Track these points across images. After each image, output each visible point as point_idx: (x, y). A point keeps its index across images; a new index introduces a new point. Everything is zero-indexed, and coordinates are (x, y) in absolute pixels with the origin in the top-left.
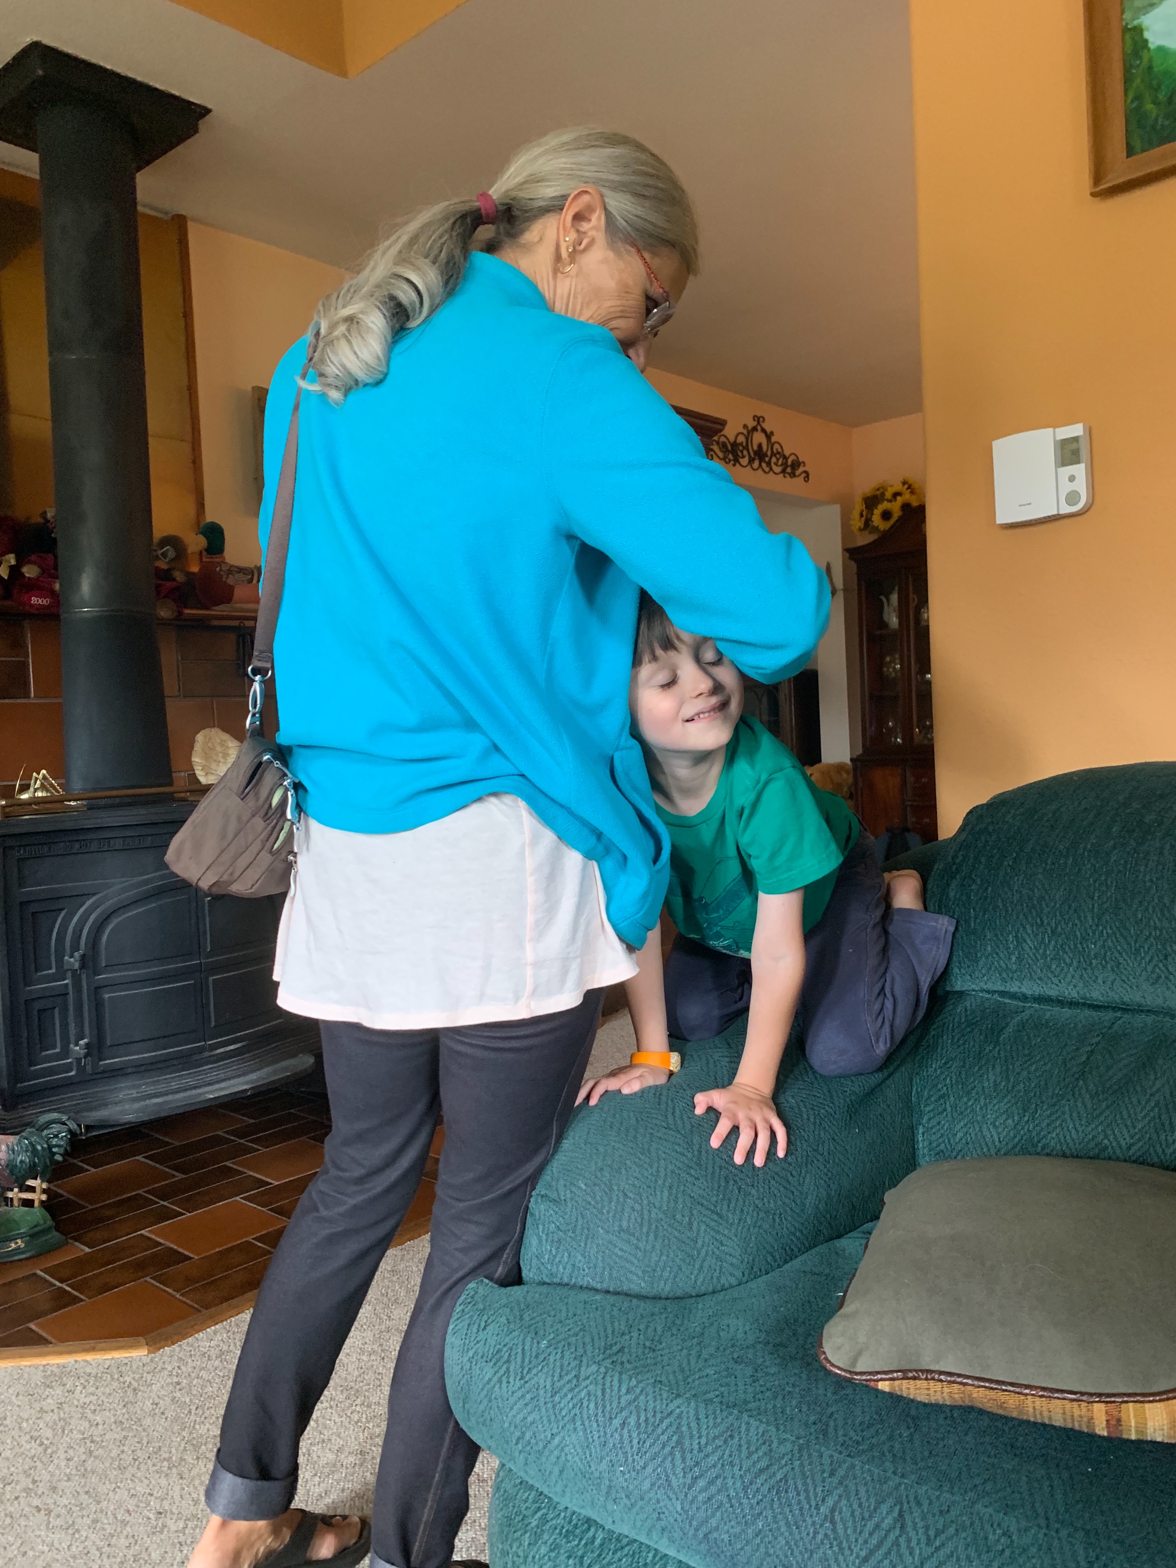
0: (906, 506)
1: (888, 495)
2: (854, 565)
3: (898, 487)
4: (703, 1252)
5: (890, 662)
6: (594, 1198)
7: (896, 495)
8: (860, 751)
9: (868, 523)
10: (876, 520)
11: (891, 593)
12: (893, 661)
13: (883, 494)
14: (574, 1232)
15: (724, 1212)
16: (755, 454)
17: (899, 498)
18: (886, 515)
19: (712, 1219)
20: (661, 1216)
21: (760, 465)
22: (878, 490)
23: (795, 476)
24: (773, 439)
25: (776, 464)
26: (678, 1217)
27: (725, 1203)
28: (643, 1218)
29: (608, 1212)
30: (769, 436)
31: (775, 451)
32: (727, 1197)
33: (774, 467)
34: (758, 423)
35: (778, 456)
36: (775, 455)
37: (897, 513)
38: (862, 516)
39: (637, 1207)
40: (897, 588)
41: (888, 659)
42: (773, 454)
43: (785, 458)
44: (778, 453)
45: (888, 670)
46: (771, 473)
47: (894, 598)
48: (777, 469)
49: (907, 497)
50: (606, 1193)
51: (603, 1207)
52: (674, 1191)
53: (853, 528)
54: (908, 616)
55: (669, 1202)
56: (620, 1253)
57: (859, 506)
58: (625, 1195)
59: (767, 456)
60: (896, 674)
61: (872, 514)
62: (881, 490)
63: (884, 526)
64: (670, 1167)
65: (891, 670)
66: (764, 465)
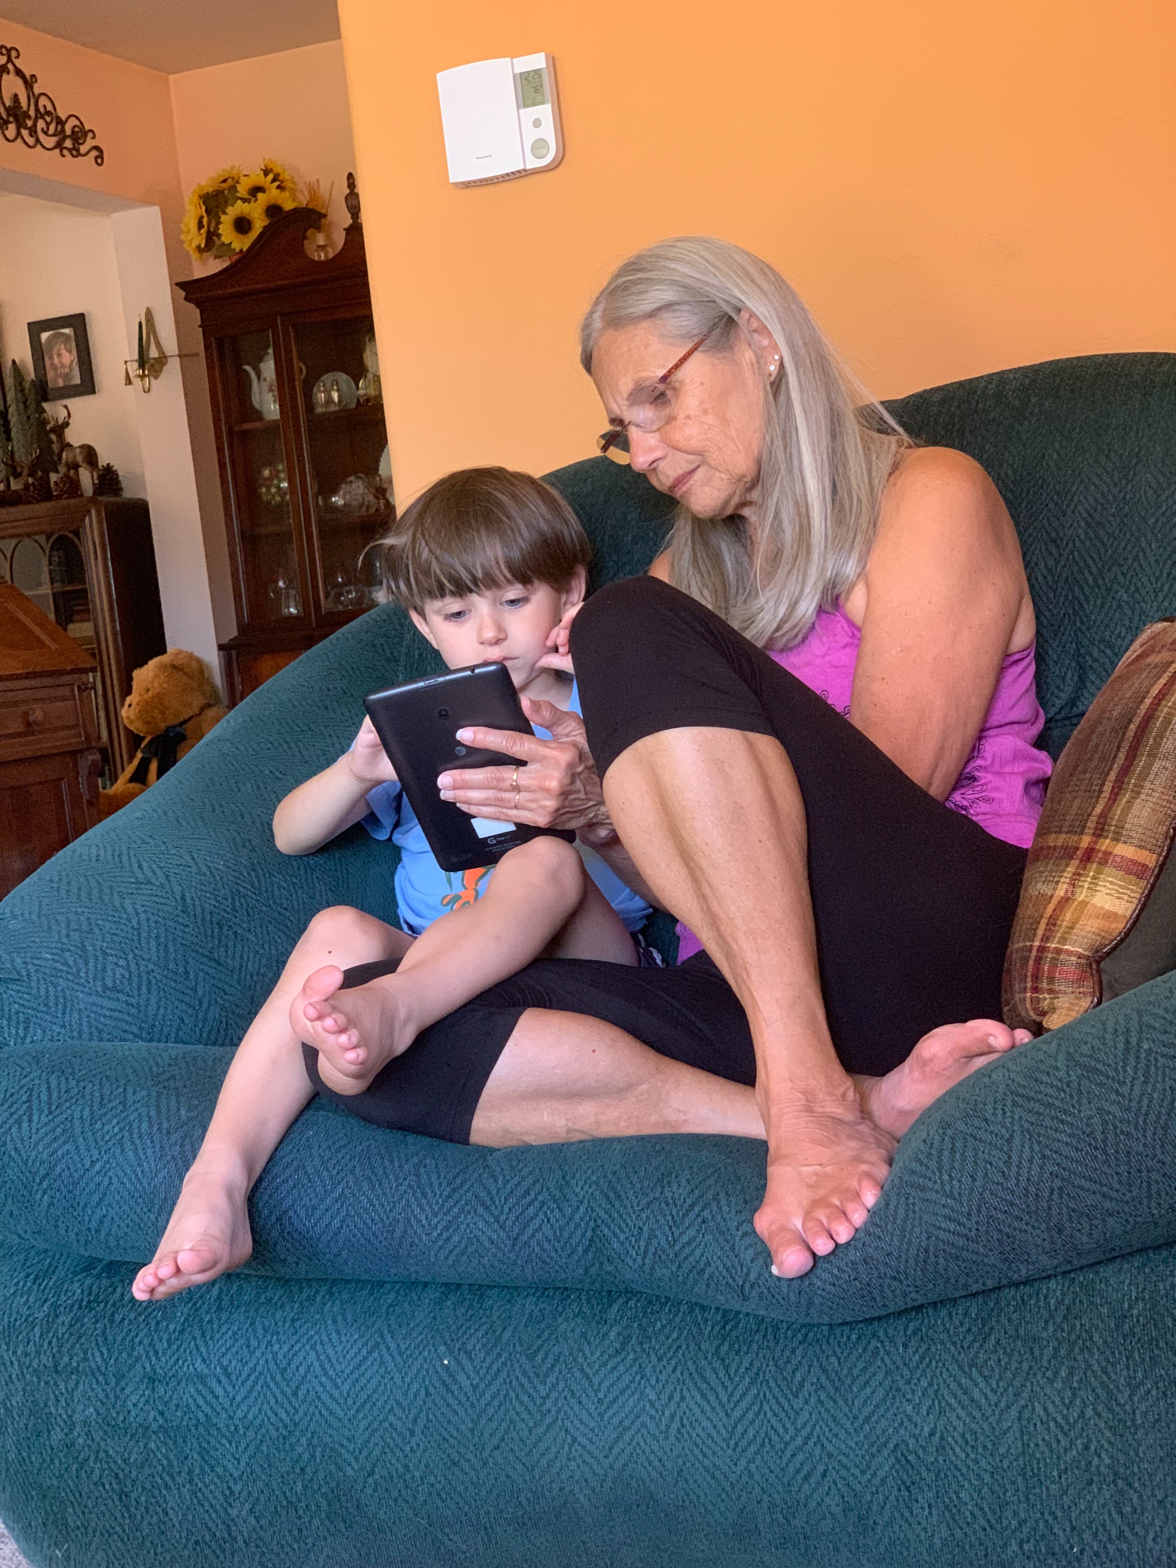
0: (273, 210)
1: (242, 190)
2: (194, 313)
3: (259, 179)
4: (206, 1000)
5: (270, 479)
6: (66, 964)
7: (256, 190)
8: (233, 632)
9: (212, 236)
10: (227, 233)
11: (261, 359)
12: (275, 475)
13: (233, 188)
14: (46, 1005)
15: (223, 959)
16: (9, 115)
17: (260, 195)
18: (242, 225)
19: (211, 967)
20: (151, 967)
21: (19, 134)
22: (225, 181)
23: (79, 155)
24: (37, 90)
25: (45, 133)
26: (172, 966)
27: (222, 949)
28: (130, 972)
29: (87, 973)
30: (29, 83)
31: (42, 110)
32: (223, 943)
33: (42, 137)
34: (9, 60)
35: (48, 119)
36: (43, 117)
37: (259, 224)
38: (200, 225)
39: (122, 962)
40: (271, 351)
41: (266, 473)
42: (39, 115)
43: (60, 122)
44: (48, 113)
45: (268, 491)
46: (39, 146)
47: (269, 367)
48: (50, 142)
49: (272, 194)
50: (80, 956)
51: (79, 971)
52: (162, 940)
53: (186, 246)
54: (294, 398)
55: (158, 951)
56: (108, 1013)
57: (193, 211)
58: (105, 952)
59: (29, 117)
60: (282, 497)
61: (219, 223)
62: (230, 182)
63: (241, 243)
64: (153, 918)
65: (273, 490)
66: (25, 133)
